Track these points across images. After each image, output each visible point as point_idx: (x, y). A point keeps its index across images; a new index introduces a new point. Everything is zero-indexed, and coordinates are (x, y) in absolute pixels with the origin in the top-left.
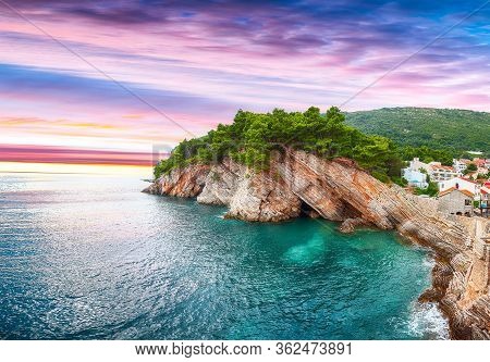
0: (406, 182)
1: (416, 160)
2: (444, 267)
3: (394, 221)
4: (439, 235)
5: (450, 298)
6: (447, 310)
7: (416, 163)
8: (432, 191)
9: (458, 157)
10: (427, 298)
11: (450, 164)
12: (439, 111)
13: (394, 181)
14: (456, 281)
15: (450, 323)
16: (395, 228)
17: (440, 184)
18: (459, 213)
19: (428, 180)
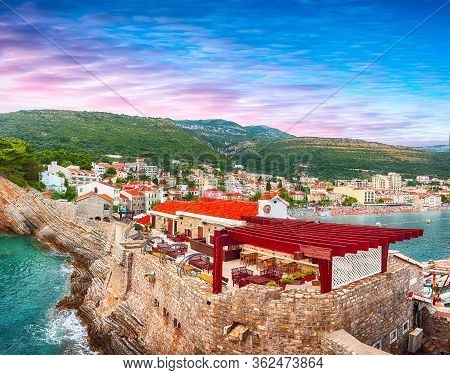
0: (44, 186)
1: (54, 163)
2: (83, 274)
3: (32, 227)
4: (78, 240)
5: (89, 304)
6: (85, 317)
7: (54, 167)
8: (70, 195)
9: (96, 161)
10: (66, 304)
11: (89, 168)
12: (78, 114)
13: (31, 186)
14: (95, 288)
15: (89, 330)
16: (33, 233)
17: (78, 188)
18: (98, 218)
19: (66, 184)
